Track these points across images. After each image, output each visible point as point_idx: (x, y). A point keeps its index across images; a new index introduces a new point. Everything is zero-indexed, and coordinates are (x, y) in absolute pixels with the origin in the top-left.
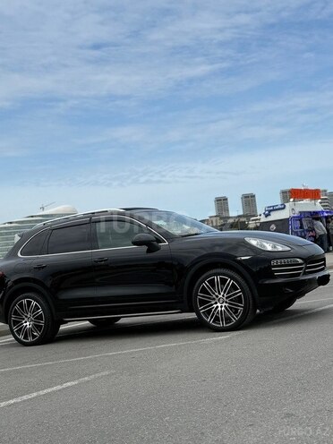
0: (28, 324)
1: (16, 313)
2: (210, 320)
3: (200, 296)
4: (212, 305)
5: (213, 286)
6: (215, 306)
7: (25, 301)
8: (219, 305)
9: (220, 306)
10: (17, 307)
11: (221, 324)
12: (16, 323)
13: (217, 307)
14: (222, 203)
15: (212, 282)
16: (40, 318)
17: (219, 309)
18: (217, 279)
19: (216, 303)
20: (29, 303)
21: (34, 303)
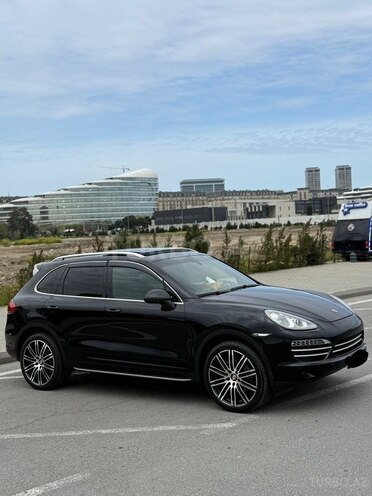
0: (38, 367)
1: (27, 353)
2: (220, 397)
3: (212, 369)
4: (223, 380)
5: (226, 359)
6: (227, 382)
7: (36, 342)
8: (231, 381)
9: (233, 384)
10: (29, 347)
11: (232, 404)
12: (27, 363)
13: (229, 384)
14: (313, 174)
15: (225, 356)
16: (50, 362)
17: (231, 386)
18: (231, 353)
19: (228, 379)
20: (41, 345)
21: (45, 346)
